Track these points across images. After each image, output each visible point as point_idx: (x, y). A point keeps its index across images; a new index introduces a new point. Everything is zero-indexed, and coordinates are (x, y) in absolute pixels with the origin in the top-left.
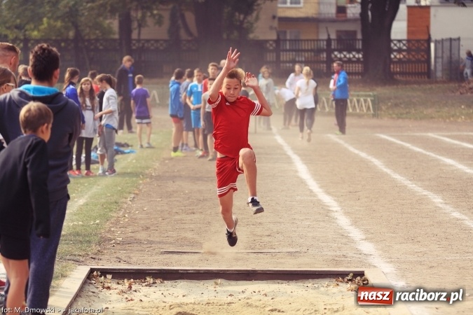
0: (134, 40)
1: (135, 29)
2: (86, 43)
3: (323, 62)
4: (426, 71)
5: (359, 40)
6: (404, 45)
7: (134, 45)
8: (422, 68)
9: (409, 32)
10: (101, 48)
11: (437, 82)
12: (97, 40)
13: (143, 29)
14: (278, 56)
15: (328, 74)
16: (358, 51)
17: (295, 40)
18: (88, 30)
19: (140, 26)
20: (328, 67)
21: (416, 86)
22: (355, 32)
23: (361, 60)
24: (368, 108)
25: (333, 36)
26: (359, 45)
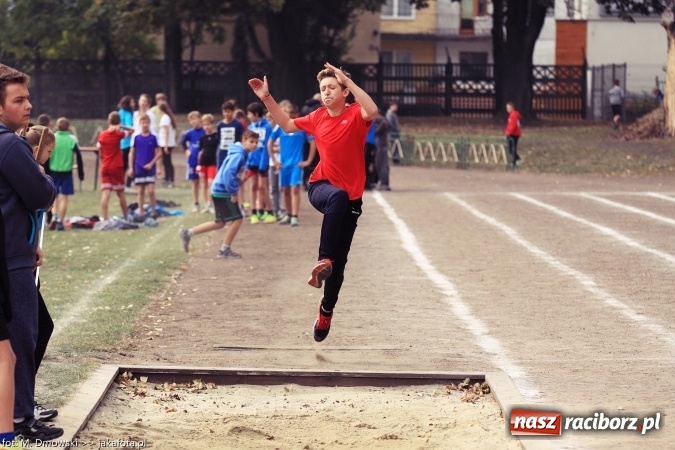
0: (186, 62)
1: (187, 47)
2: (120, 66)
3: (441, 95)
4: (580, 108)
5: (490, 65)
6: (551, 72)
7: (186, 68)
8: (576, 104)
9: (558, 56)
10: (141, 72)
11: (594, 124)
12: (135, 62)
13: (197, 47)
14: (380, 86)
15: (448, 111)
16: (489, 81)
17: (404, 65)
18: (123, 48)
19: (193, 43)
20: (448, 102)
21: (566, 129)
22: (484, 55)
23: (493, 92)
24: (501, 158)
25: (455, 60)
26: (490, 72)
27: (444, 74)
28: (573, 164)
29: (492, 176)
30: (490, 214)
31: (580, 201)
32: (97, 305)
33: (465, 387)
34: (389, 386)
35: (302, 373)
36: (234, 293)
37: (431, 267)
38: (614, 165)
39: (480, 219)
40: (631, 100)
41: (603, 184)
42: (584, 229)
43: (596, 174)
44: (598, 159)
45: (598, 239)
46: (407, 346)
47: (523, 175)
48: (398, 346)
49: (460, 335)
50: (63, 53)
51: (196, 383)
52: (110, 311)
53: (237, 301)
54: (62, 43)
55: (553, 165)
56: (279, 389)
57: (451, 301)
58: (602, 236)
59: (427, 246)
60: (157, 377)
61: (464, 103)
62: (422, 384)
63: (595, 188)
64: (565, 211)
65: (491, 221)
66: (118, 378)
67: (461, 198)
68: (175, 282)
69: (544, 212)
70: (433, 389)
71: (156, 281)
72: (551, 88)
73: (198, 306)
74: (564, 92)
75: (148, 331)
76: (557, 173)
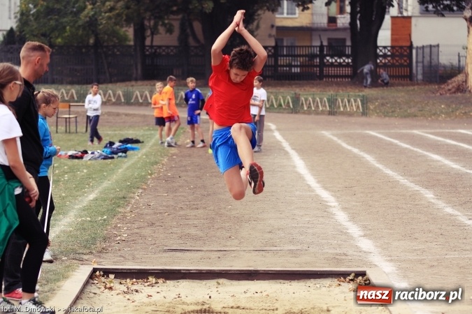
0: (148, 46)
1: (148, 36)
2: (105, 50)
3: (316, 66)
4: (409, 74)
5: (348, 46)
6: (389, 51)
7: (148, 50)
8: (406, 71)
9: (393, 40)
10: (118, 53)
11: (418, 84)
12: (114, 46)
13: (155, 36)
14: (276, 61)
15: (321, 77)
16: (348, 57)
17: (292, 47)
18: (106, 37)
19: (152, 34)
20: (321, 71)
21: (400, 88)
22: (344, 40)
23: (351, 64)
24: (358, 107)
25: (325, 43)
26: (348, 51)
27: (318, 53)
28: (406, 111)
29: (353, 120)
30: (354, 146)
31: (413, 136)
32: (81, 217)
33: (351, 280)
34: (294, 280)
35: (230, 270)
36: (179, 206)
37: (318, 185)
38: (433, 112)
39: (348, 150)
40: (443, 69)
41: (427, 124)
42: (419, 156)
43: (422, 118)
44: (422, 107)
45: (431, 163)
46: (305, 247)
47: (374, 119)
48: (299, 247)
49: (344, 237)
50: (67, 41)
51: (150, 279)
52: (90, 221)
53: (182, 213)
54: (66, 34)
55: (393, 112)
56: (213, 283)
57: (334, 211)
58: (433, 161)
59: (313, 169)
60: (122, 274)
61: (332, 71)
62: (319, 278)
63: (422, 127)
64: (405, 143)
65: (356, 151)
66: (92, 276)
67: (333, 135)
68: (138, 198)
69: (391, 144)
70: (327, 282)
71: (124, 198)
72: (389, 61)
73: (154, 217)
74: (397, 64)
75: (117, 236)
76: (396, 117)
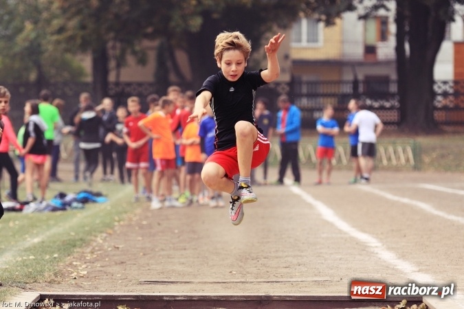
0: (112, 83)
1: (113, 69)
6: (451, 87)
7: (112, 89)
9: (456, 75)
12: (65, 84)
13: (122, 70)
17: (315, 83)
18: (53, 71)
19: (119, 66)
23: (398, 107)
24: (408, 159)
25: (361, 77)
26: (393, 88)
27: (352, 91)
71: (81, 240)
72: (450, 101)
74: (463, 106)
